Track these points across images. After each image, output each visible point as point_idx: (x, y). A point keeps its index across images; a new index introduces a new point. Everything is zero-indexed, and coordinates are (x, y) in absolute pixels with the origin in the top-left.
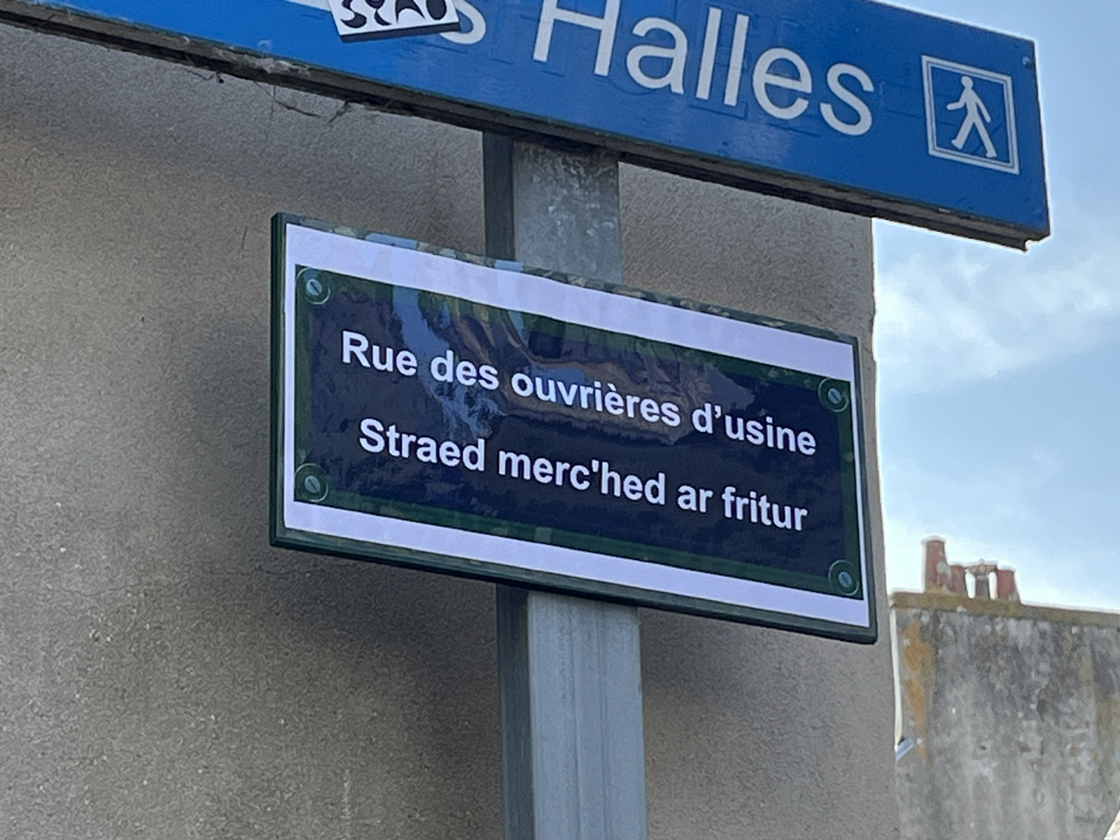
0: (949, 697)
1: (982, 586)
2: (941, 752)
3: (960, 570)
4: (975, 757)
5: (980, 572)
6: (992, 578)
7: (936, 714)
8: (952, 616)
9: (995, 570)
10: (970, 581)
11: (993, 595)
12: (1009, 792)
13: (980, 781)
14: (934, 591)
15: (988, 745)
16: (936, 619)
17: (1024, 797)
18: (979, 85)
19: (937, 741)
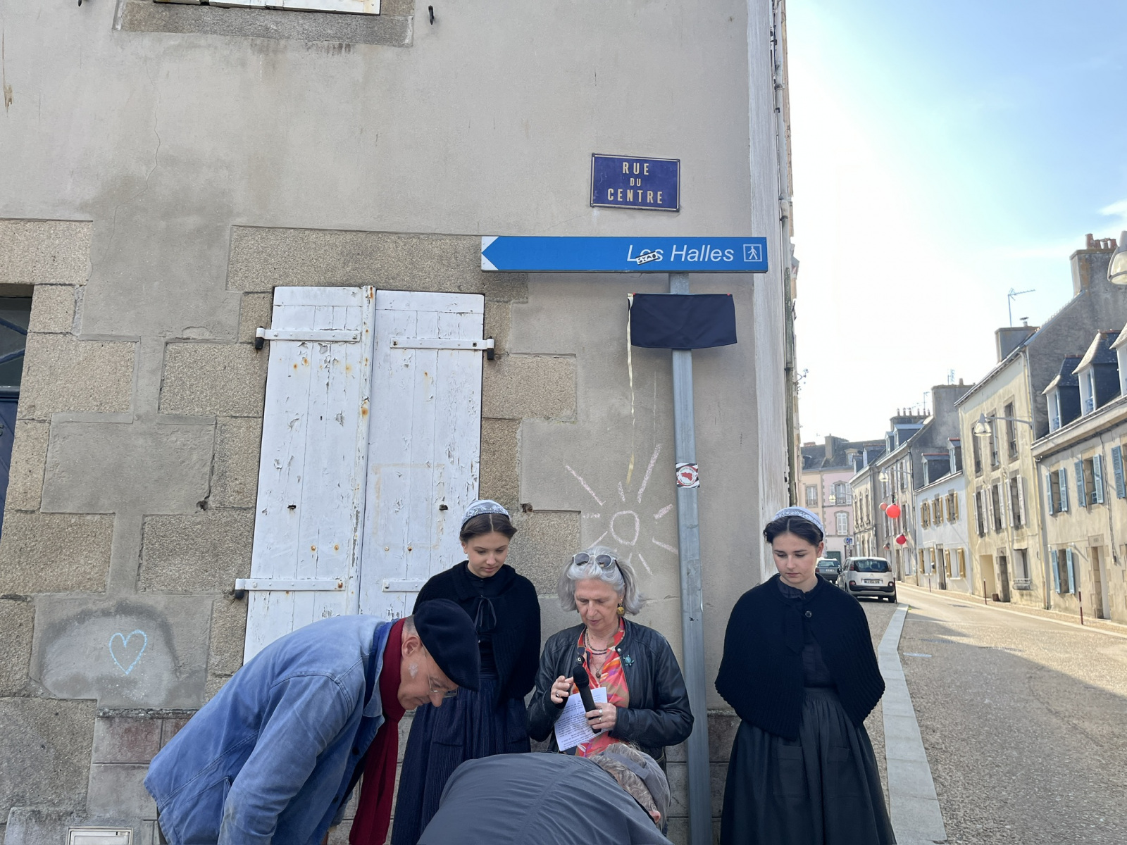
0: (1095, 277)
1: (1106, 245)
2: (1093, 293)
3: (1098, 241)
4: (1104, 293)
5: (1105, 241)
6: (1109, 242)
7: (1092, 282)
8: (1096, 255)
9: (1110, 240)
10: (1102, 243)
11: (1109, 247)
12: (1116, 301)
13: (1106, 299)
14: (1091, 248)
15: (1108, 289)
16: (1090, 256)
17: (1120, 303)
18: (755, 248)
19: (1092, 290)
